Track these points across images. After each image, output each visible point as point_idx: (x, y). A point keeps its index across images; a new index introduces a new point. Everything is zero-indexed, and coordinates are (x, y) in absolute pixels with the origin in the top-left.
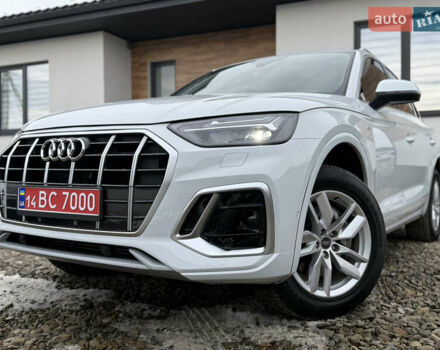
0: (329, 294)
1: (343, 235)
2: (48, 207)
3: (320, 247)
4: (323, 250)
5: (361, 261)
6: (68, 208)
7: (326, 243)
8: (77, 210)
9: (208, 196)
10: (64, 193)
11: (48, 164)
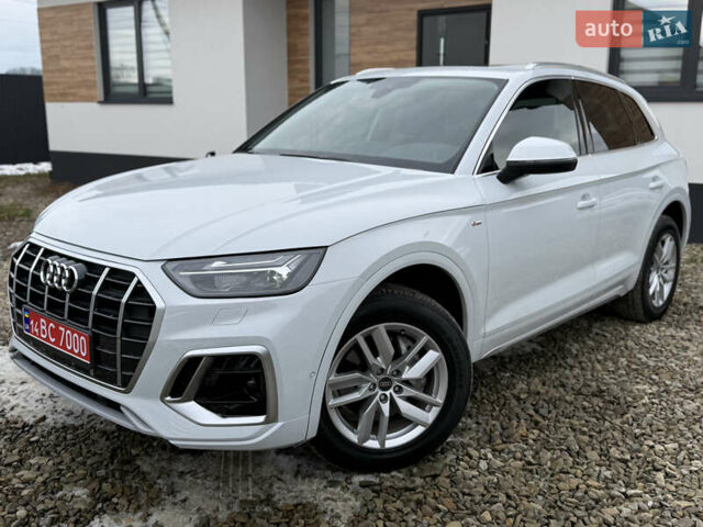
0: (382, 444)
1: (410, 373)
2: (47, 339)
3: (377, 389)
4: (381, 392)
5: (433, 405)
6: (64, 347)
7: (385, 384)
8: (72, 351)
9: (197, 359)
10: (61, 328)
11: (47, 287)
